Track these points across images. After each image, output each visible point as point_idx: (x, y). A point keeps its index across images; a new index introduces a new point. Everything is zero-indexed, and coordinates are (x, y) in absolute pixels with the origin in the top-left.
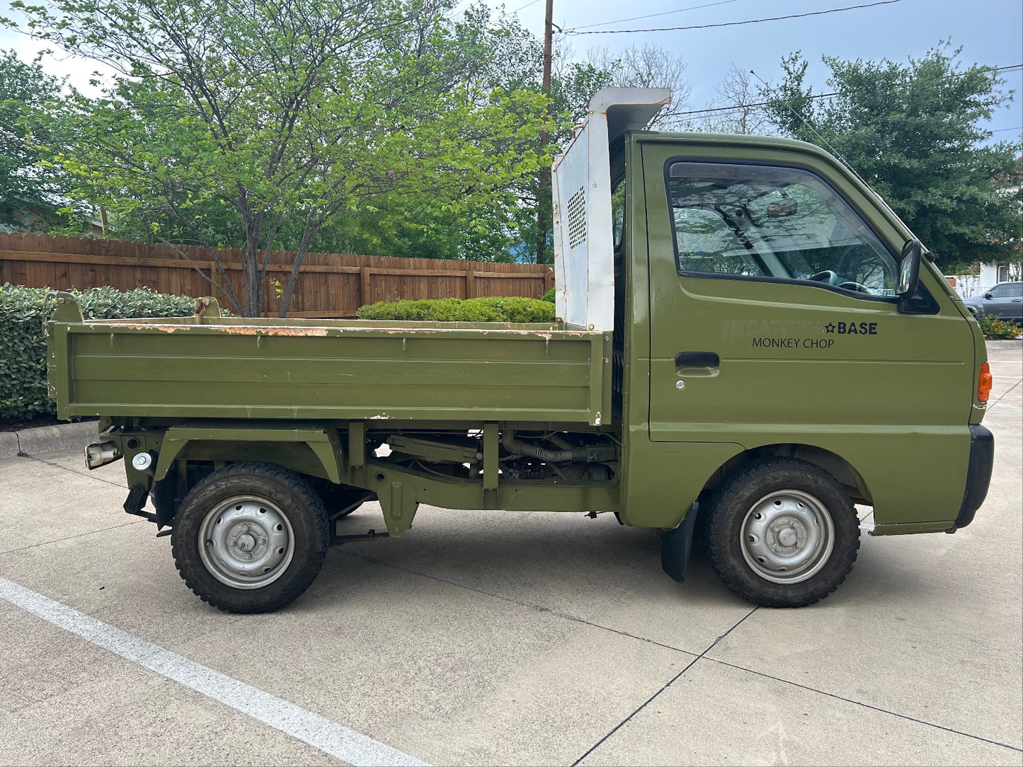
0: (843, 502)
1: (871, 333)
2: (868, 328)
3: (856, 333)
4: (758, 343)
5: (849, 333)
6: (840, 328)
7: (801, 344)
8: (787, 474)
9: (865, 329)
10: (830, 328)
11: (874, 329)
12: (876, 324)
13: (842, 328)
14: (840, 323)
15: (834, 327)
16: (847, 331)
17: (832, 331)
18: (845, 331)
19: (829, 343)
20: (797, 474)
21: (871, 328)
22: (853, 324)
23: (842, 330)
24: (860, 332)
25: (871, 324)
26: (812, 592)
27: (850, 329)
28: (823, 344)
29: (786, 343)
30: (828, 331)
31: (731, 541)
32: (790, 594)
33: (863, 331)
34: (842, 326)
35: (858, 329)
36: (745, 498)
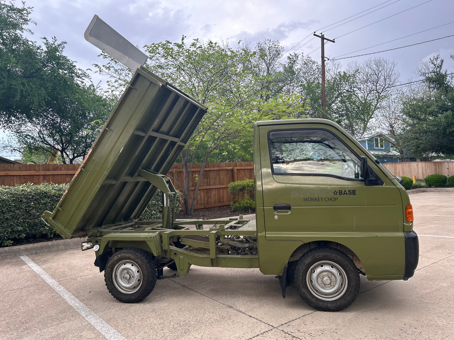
0: (350, 266)
1: (353, 194)
2: (352, 192)
3: (347, 194)
4: (306, 200)
5: (344, 194)
6: (340, 193)
7: (323, 200)
8: (324, 254)
9: (351, 193)
10: (336, 193)
11: (355, 192)
12: (355, 191)
13: (341, 193)
14: (339, 191)
15: (337, 192)
16: (343, 194)
17: (337, 194)
18: (342, 194)
19: (336, 199)
20: (328, 254)
21: (353, 192)
22: (345, 191)
23: (341, 194)
24: (349, 194)
25: (353, 191)
26: (339, 305)
27: (344, 193)
28: (333, 199)
29: (317, 199)
30: (335, 194)
31: (302, 282)
32: (329, 305)
33: (350, 193)
34: (340, 192)
35: (348, 193)
36: (306, 264)
